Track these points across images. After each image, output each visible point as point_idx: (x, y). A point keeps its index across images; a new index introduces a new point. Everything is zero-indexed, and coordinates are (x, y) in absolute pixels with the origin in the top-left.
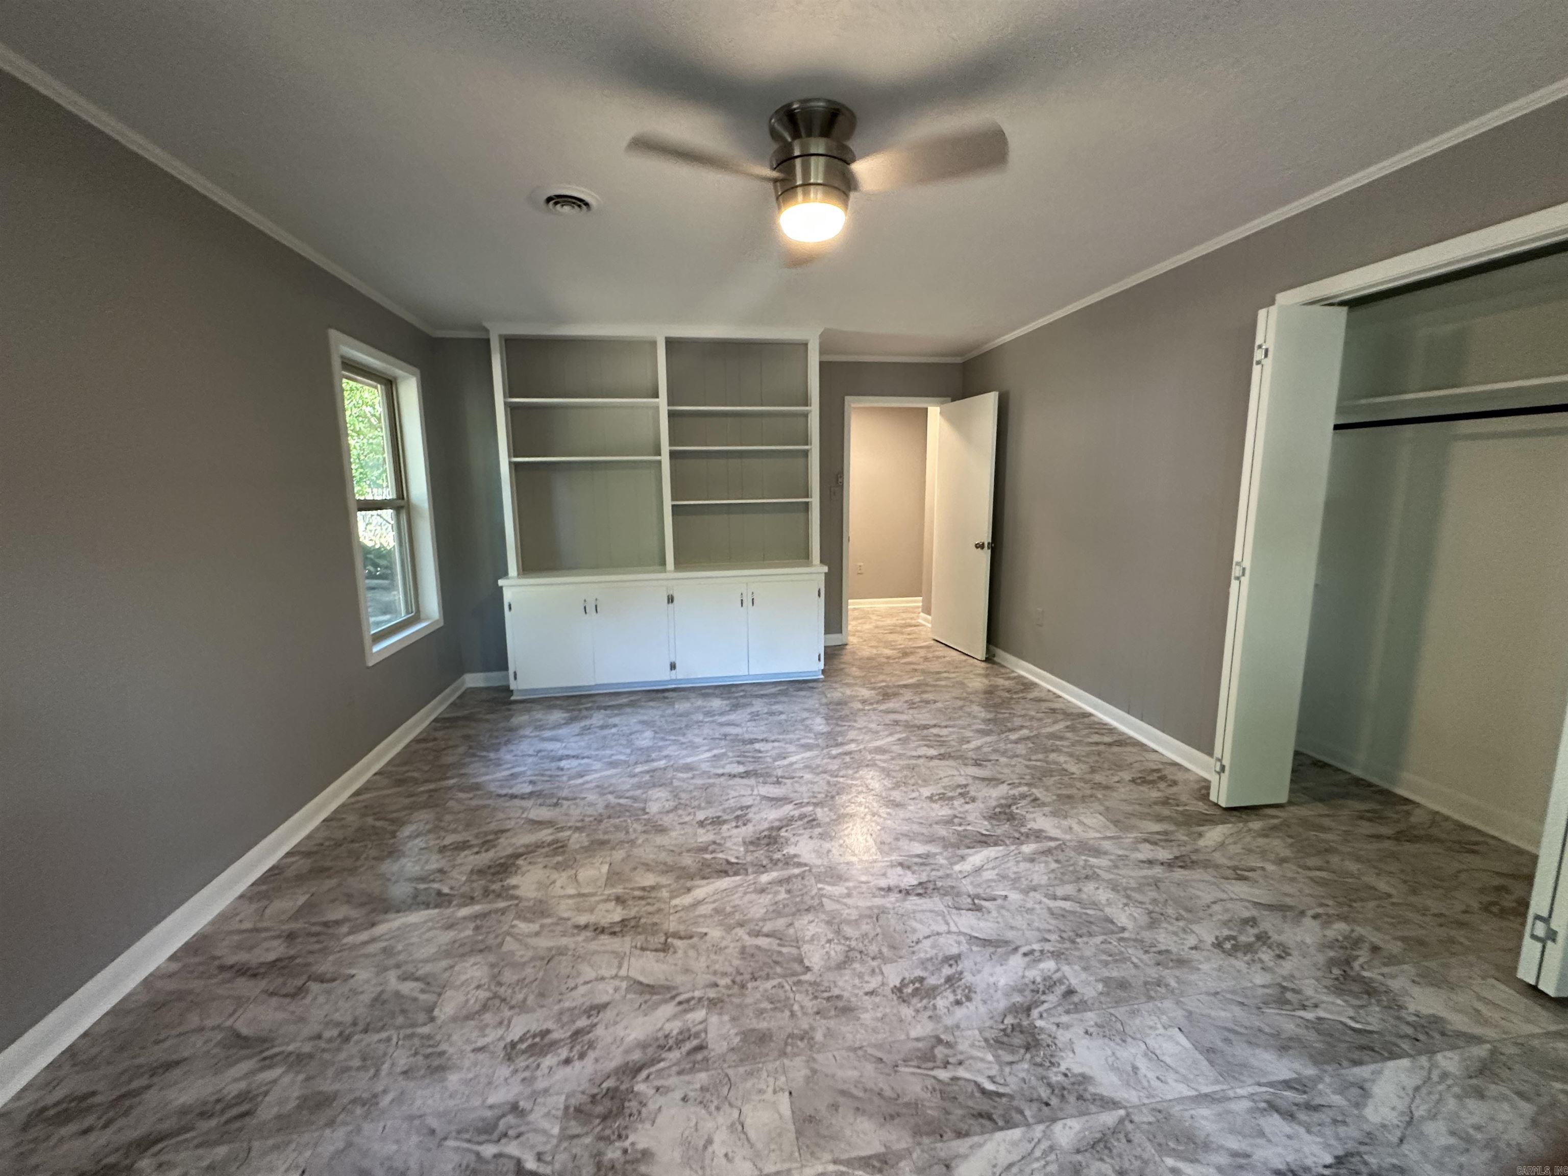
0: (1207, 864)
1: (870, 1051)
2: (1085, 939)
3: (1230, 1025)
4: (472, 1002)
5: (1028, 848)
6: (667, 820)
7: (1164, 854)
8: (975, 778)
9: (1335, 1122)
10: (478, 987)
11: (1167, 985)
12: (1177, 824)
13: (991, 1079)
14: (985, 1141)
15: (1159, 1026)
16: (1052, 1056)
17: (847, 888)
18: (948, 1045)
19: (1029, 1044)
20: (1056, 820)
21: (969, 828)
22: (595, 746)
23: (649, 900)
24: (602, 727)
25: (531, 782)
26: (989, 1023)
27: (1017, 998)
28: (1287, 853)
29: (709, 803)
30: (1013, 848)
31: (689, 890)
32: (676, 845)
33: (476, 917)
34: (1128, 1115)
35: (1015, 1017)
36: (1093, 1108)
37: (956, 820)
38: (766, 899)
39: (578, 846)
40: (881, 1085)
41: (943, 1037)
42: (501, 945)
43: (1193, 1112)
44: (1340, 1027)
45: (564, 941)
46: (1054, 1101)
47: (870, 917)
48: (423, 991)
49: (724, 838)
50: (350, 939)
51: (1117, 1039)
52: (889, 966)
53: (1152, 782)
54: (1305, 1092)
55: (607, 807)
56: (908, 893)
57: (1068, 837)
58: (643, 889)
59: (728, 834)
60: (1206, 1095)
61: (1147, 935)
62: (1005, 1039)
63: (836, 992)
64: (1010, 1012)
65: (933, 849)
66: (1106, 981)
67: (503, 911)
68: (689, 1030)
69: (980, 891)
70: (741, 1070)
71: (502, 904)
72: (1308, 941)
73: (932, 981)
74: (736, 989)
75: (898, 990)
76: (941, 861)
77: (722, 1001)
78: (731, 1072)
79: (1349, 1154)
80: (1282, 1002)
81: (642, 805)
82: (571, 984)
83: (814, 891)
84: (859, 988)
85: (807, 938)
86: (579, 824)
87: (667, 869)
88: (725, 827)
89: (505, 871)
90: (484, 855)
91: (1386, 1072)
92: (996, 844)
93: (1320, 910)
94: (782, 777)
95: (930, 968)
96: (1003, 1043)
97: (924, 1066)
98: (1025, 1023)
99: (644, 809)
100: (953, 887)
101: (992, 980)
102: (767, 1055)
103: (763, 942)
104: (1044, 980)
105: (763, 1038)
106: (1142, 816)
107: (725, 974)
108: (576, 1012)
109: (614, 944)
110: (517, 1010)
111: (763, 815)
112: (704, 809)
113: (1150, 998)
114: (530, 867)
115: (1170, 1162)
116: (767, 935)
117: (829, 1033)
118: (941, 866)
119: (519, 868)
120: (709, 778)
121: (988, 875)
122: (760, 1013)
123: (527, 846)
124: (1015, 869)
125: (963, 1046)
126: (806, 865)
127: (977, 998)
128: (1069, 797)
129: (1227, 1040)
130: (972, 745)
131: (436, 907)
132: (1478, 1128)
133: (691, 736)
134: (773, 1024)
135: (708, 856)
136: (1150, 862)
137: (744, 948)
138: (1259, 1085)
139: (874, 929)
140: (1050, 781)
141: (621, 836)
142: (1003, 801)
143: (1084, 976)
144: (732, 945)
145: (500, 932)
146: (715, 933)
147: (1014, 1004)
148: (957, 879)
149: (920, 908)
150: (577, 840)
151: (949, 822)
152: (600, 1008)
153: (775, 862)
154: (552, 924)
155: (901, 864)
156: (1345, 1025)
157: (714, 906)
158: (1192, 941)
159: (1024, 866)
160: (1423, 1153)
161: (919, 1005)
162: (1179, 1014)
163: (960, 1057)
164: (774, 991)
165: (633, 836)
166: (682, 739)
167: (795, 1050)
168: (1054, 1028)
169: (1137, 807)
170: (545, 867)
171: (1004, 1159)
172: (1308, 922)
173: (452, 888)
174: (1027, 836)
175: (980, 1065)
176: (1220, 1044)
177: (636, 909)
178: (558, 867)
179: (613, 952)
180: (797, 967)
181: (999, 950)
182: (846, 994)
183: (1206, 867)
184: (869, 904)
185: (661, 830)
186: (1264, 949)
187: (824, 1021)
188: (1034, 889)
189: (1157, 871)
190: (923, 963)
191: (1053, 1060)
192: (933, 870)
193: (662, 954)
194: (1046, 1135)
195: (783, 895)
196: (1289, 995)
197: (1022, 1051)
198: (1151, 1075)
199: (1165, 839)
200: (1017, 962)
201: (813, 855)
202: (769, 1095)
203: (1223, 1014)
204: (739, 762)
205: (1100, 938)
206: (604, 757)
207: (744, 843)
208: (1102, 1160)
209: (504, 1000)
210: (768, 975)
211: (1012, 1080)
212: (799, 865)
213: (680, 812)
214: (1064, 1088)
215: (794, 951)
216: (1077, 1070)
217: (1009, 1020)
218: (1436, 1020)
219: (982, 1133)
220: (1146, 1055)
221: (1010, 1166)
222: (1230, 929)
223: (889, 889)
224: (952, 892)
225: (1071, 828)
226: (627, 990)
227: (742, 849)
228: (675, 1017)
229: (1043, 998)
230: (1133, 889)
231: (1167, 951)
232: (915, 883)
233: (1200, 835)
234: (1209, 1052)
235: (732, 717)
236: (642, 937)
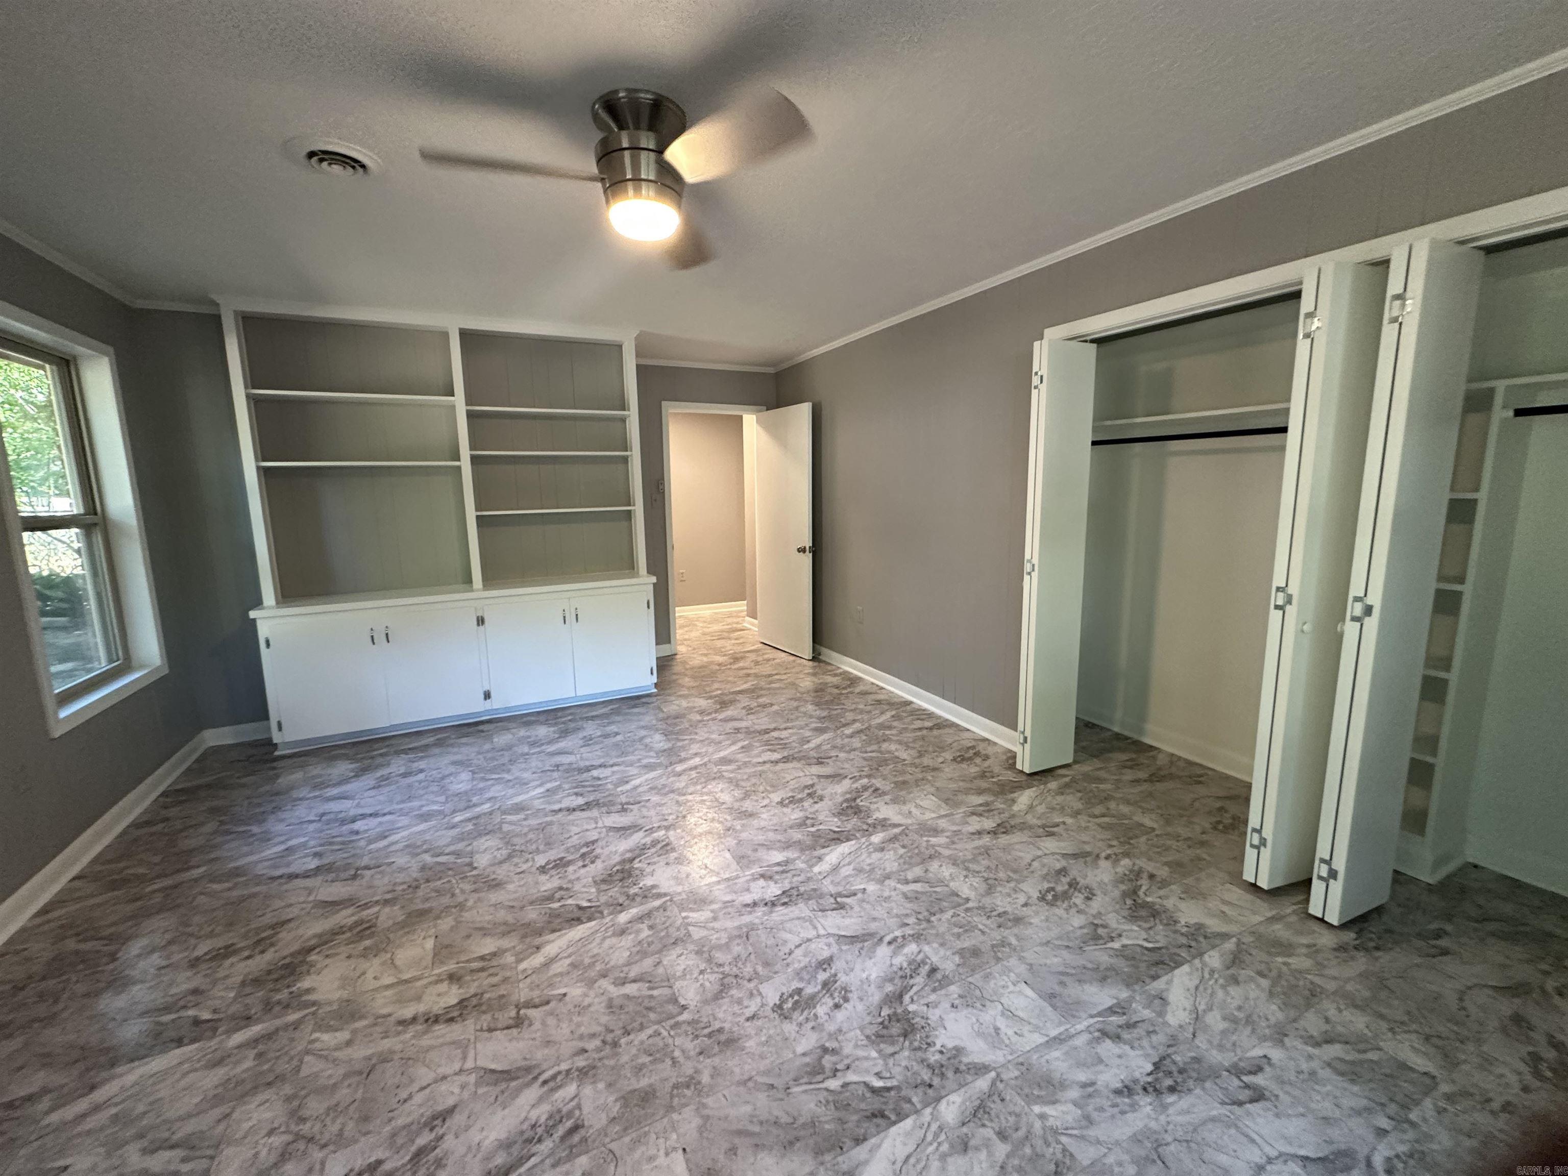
0: (1023, 827)
1: (760, 1079)
2: (938, 916)
3: (1061, 969)
4: (264, 1153)
5: (876, 838)
6: (501, 872)
7: (989, 824)
8: (819, 776)
9: (1149, 1033)
10: (271, 1133)
11: (1010, 944)
12: (996, 794)
13: (878, 1075)
14: (882, 1141)
15: (1010, 984)
16: (927, 1037)
17: (712, 911)
18: (834, 1052)
19: (906, 1030)
20: (896, 807)
21: (821, 827)
22: (398, 798)
23: (491, 971)
24: (405, 775)
25: (317, 855)
26: (868, 1019)
27: (889, 988)
28: (1078, 805)
29: (548, 844)
30: (863, 840)
31: (538, 948)
32: (515, 900)
33: (255, 1042)
34: (998, 1075)
35: (890, 1007)
36: (969, 1078)
37: (809, 822)
38: (628, 941)
39: (391, 922)
40: (776, 1113)
41: (827, 1045)
42: (298, 1069)
43: (1047, 1057)
44: (1138, 949)
45: (386, 1044)
46: (936, 1081)
47: (740, 937)
48: (184, 1160)
49: (570, 881)
50: (55, 1117)
51: (978, 1005)
52: (765, 984)
53: (970, 759)
54: (1124, 1014)
55: (423, 869)
56: (773, 904)
57: (909, 821)
58: (482, 958)
59: (577, 875)
60: (1055, 1038)
61: (987, 901)
62: (885, 1032)
63: (717, 1025)
64: (885, 1004)
65: (791, 854)
66: (961, 952)
67: (296, 1025)
68: (559, 1111)
69: (840, 889)
70: (627, 1139)
71: (293, 1017)
72: (1106, 880)
73: (810, 990)
74: (608, 1050)
75: (779, 1007)
76: (800, 865)
77: (594, 1067)
78: (613, 1146)
79: (1163, 1058)
80: (1096, 938)
81: (467, 860)
82: (404, 1095)
83: (679, 922)
84: (740, 1015)
85: (678, 974)
86: (388, 896)
87: (507, 930)
88: (571, 869)
89: (292, 973)
90: (258, 958)
91: (1176, 980)
92: (848, 840)
93: (1109, 852)
94: (628, 803)
95: (806, 977)
96: (883, 1036)
97: (814, 1080)
98: (899, 1011)
99: (470, 864)
100: (815, 890)
101: (864, 976)
102: (653, 1114)
103: (631, 989)
104: (910, 964)
105: (647, 1096)
106: (967, 792)
107: (593, 1036)
108: (414, 1127)
109: (455, 1032)
110: (331, 1148)
111: (612, 848)
112: (544, 852)
113: (998, 960)
114: (328, 961)
115: (1037, 1109)
116: (634, 981)
117: (716, 1073)
118: (802, 871)
119: (312, 965)
120: (546, 815)
121: (846, 871)
122: (639, 1070)
123: (320, 936)
124: (868, 861)
125: (848, 1049)
126: (665, 895)
127: (853, 996)
128: (904, 782)
129: (1062, 984)
130: (811, 745)
131: (193, 1041)
132: (1240, 1008)
133: (516, 772)
134: (654, 1079)
135: (556, 905)
136: (979, 833)
137: (611, 1000)
138: (1092, 1016)
139: (746, 949)
140: (886, 770)
141: (446, 900)
142: (848, 796)
143: (942, 952)
144: (597, 1000)
145: (292, 1053)
146: (576, 992)
147: (887, 995)
148: (818, 880)
149: (787, 918)
150: (387, 916)
151: (802, 824)
152: (445, 1115)
153: (632, 898)
154: (366, 1027)
155: (762, 876)
156: (1141, 946)
157: (568, 961)
158: (1022, 899)
159: (876, 856)
160: (1210, 1042)
161: (801, 1018)
162: (1022, 969)
163: (846, 1062)
164: (651, 1041)
165: (461, 899)
166: (507, 776)
167: (683, 1101)
168: (925, 1008)
169: (961, 784)
170: (349, 957)
171: (901, 1152)
172: (1103, 863)
173: (215, 1011)
174: (874, 826)
175: (866, 1064)
176: (1058, 989)
177: (476, 984)
178: (365, 954)
179: (453, 1043)
180: (671, 1008)
181: (866, 944)
182: (727, 1026)
183: (1021, 830)
184: (736, 924)
185: (496, 885)
186: (1076, 894)
187: (708, 1061)
188: (888, 877)
189: (986, 840)
190: (798, 974)
191: (929, 1041)
192: (794, 876)
193: (515, 1031)
194: (934, 1117)
195: (646, 933)
196: (1100, 931)
197: (902, 1039)
198: (1010, 1032)
199: (986, 810)
200: (883, 951)
201: (672, 882)
202: (662, 1160)
203: (1056, 960)
204: (576, 794)
205: (951, 913)
206: (412, 809)
207: (595, 882)
208: (983, 1125)
209: (311, 1140)
210: (641, 1024)
211: (896, 1071)
212: (659, 896)
213: (516, 860)
214: (942, 1066)
215: (666, 991)
216: (950, 1044)
217: (885, 1012)
218: (1200, 927)
219: (878, 1133)
220: (1003, 1014)
221: (908, 1157)
222: (1049, 882)
223: (755, 904)
224: (815, 895)
225: (910, 812)
226: (477, 1084)
227: (593, 890)
228: (541, 1100)
229: (912, 982)
230: (969, 861)
231: (1005, 912)
232: (779, 892)
233: (1014, 801)
234: (1051, 998)
235: (562, 745)
236: (488, 1017)
